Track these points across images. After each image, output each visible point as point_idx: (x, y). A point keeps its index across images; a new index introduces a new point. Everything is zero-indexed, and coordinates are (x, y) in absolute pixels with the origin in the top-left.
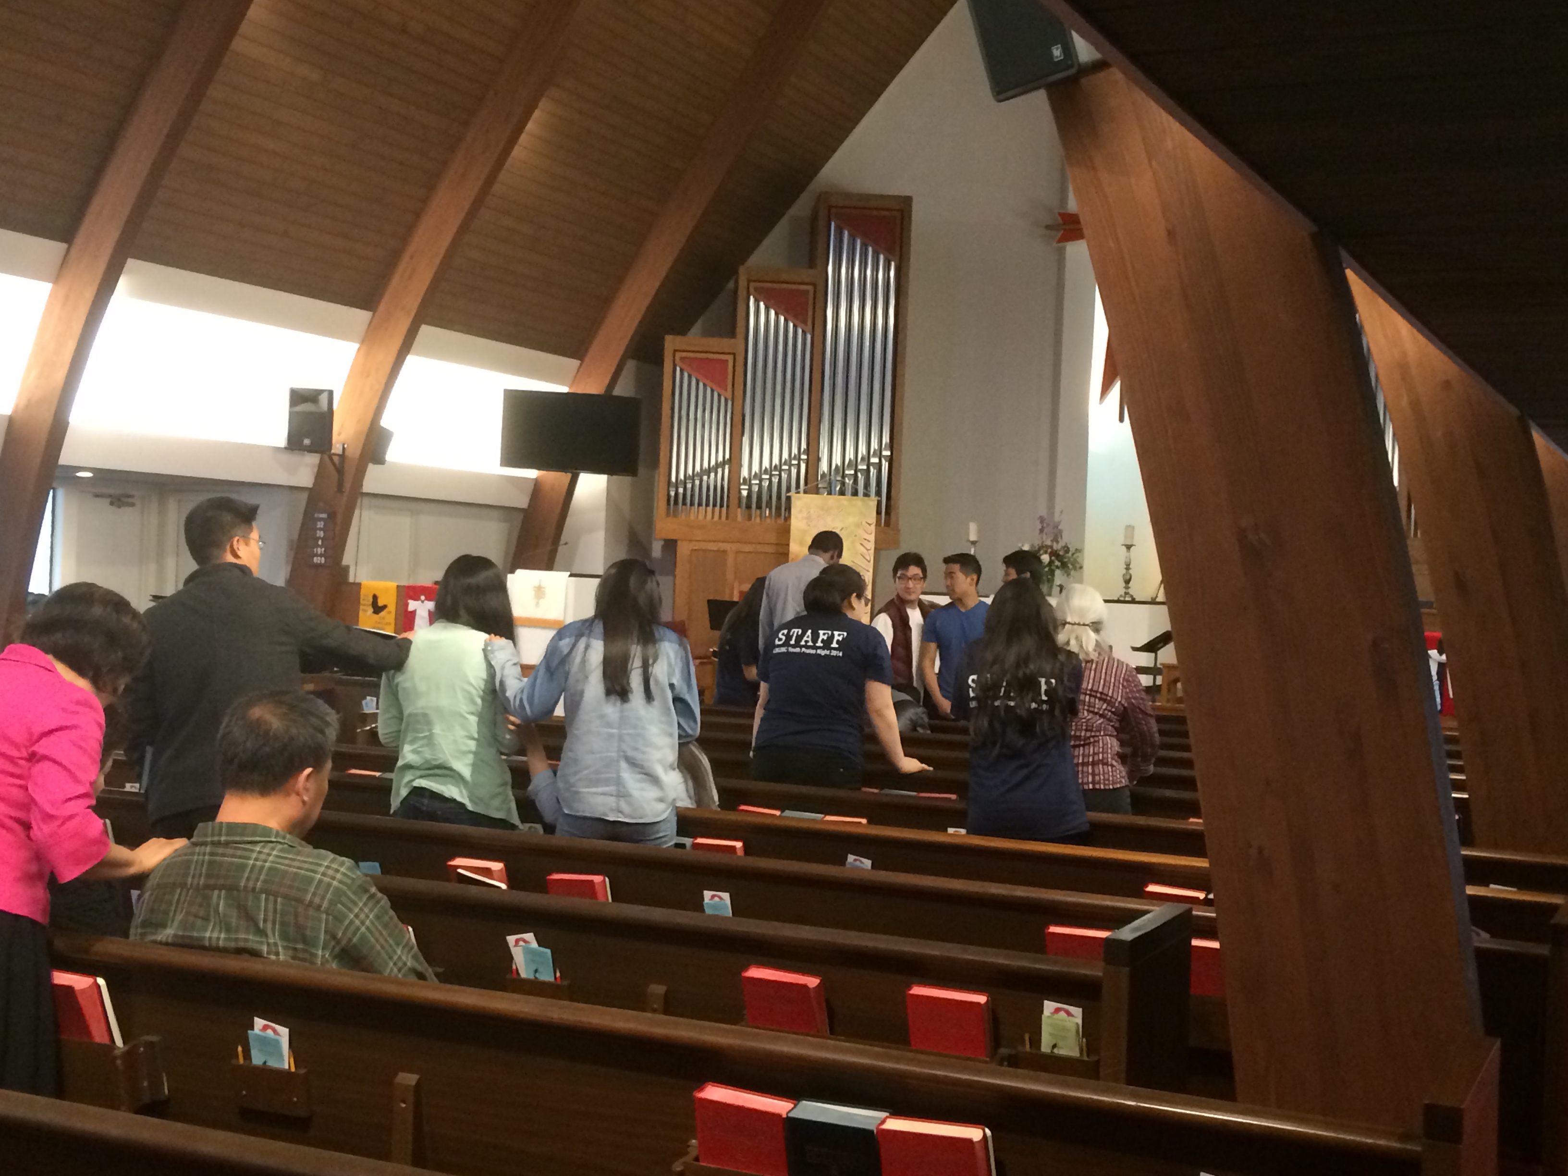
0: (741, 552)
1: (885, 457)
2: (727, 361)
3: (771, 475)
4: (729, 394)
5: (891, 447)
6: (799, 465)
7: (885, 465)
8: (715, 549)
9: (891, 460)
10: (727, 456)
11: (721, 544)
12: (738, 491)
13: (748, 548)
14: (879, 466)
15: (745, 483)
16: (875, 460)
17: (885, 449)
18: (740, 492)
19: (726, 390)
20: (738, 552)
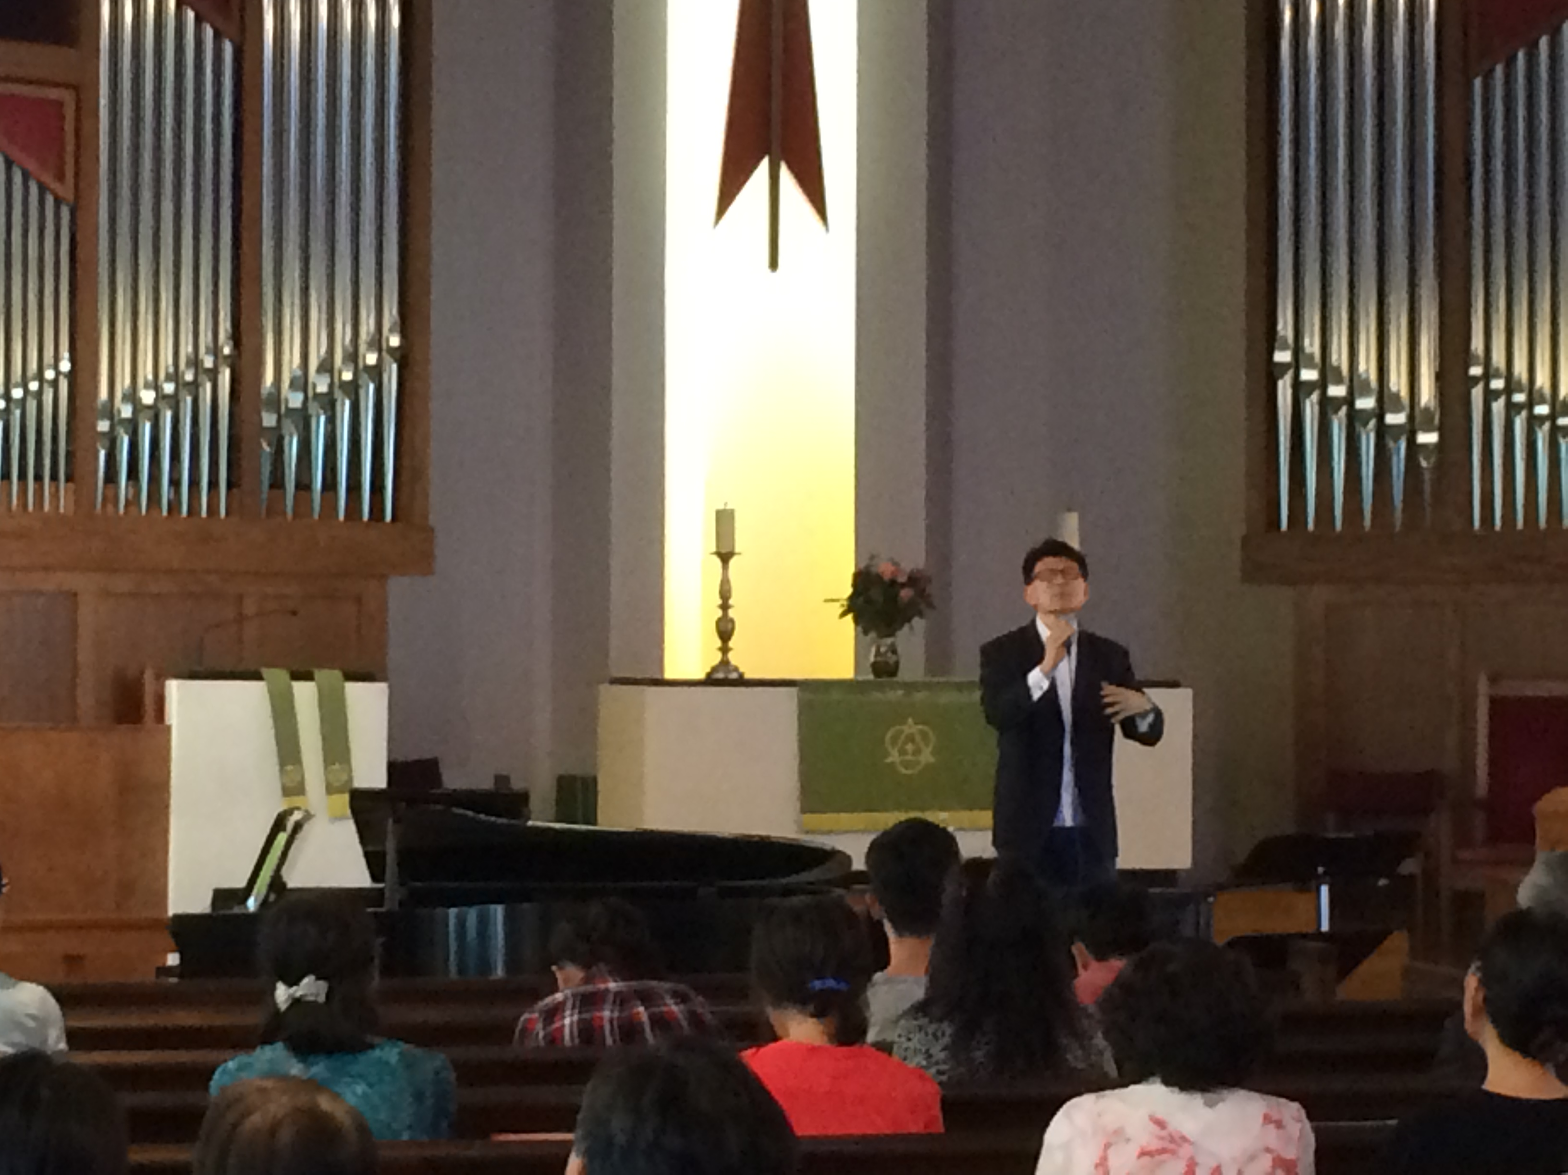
1: (392, 351)
2: (60, 104)
3: (159, 397)
4: (66, 191)
5: (404, 326)
6: (213, 374)
7: (392, 371)
9: (403, 357)
10: (63, 349)
11: (63, 576)
12: (88, 438)
14: (376, 372)
15: (102, 414)
16: (371, 359)
17: (391, 331)
18: (93, 443)
19: (60, 177)
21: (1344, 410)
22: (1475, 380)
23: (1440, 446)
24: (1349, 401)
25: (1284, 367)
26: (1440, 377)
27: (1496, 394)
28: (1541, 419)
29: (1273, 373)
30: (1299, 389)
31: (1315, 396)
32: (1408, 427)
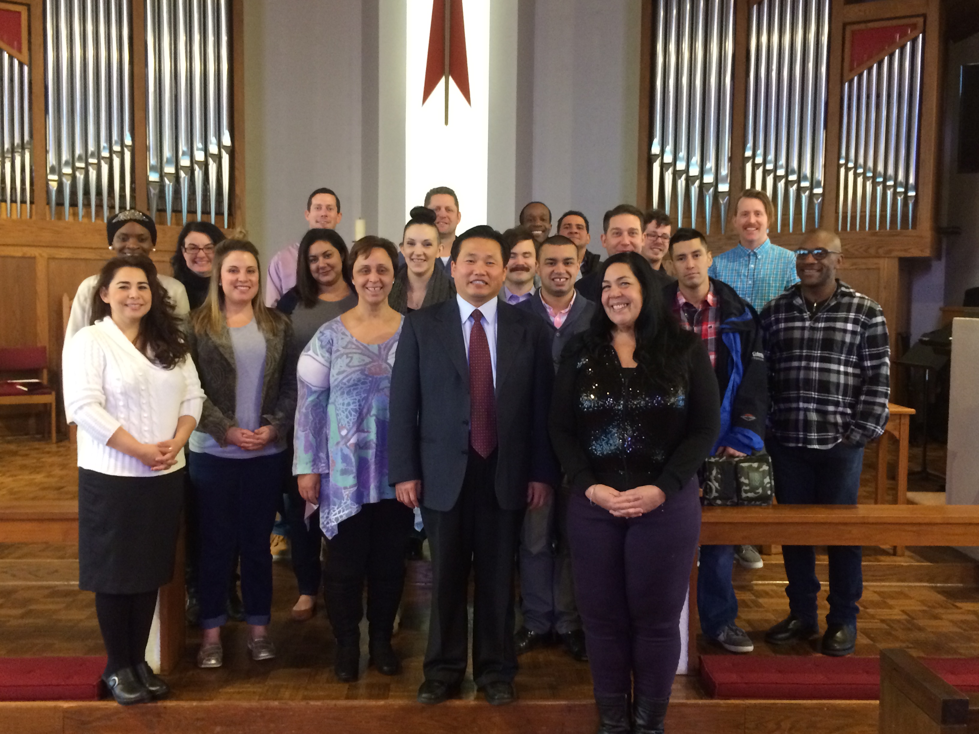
0: (54, 258)
1: (226, 148)
2: (19, 13)
3: (87, 164)
4: (25, 57)
6: (122, 154)
8: (20, 254)
9: (232, 152)
10: (26, 138)
11: (25, 249)
12: (45, 183)
13: (65, 253)
14: (218, 158)
15: (53, 170)
16: (213, 150)
18: (47, 185)
19: (20, 50)
20: (51, 258)
21: (684, 177)
22: (749, 158)
23: (729, 193)
24: (687, 171)
25: (657, 156)
26: (730, 159)
27: (759, 165)
28: (781, 177)
29: (650, 159)
30: (664, 167)
31: (671, 170)
32: (714, 184)
